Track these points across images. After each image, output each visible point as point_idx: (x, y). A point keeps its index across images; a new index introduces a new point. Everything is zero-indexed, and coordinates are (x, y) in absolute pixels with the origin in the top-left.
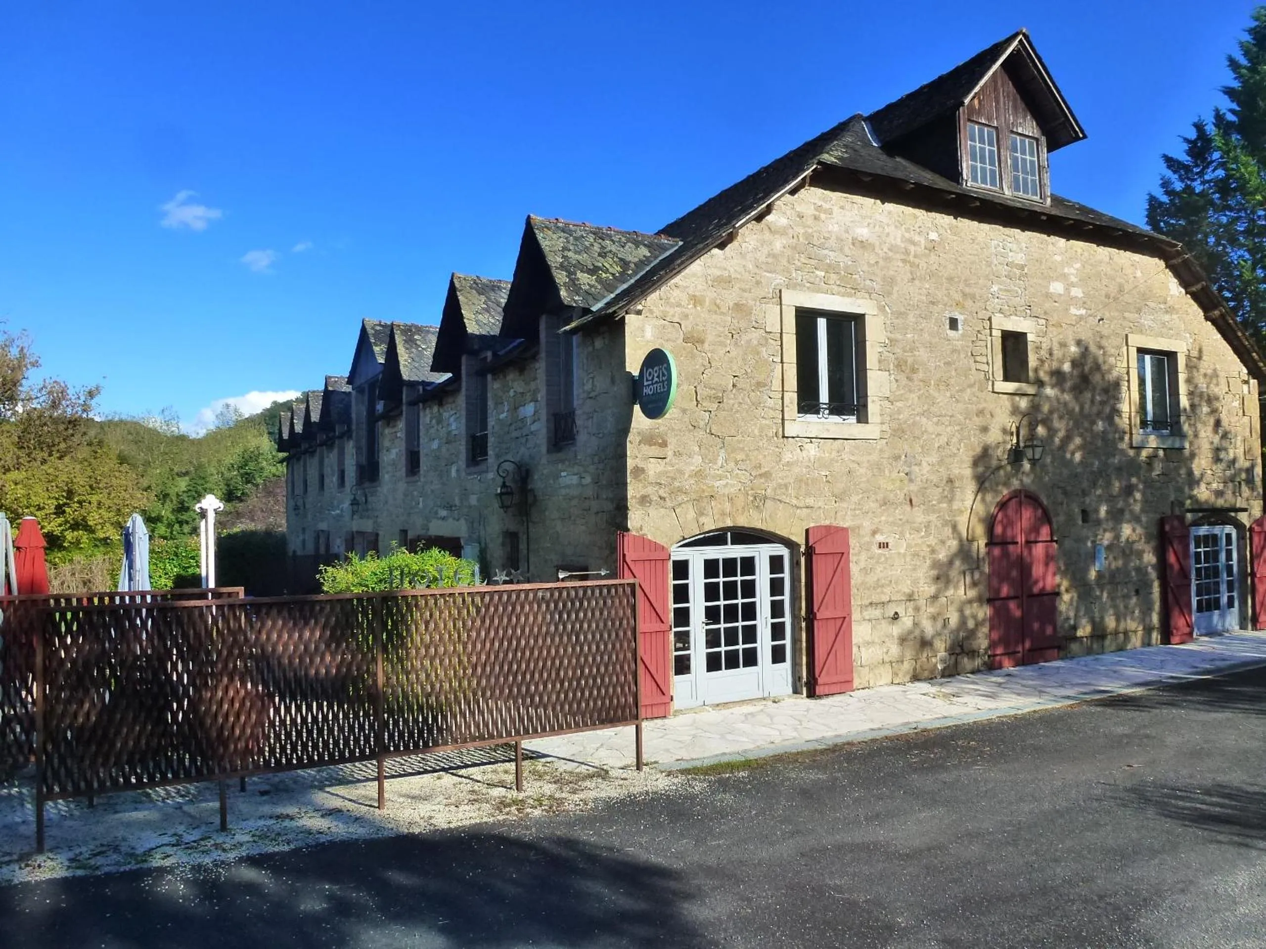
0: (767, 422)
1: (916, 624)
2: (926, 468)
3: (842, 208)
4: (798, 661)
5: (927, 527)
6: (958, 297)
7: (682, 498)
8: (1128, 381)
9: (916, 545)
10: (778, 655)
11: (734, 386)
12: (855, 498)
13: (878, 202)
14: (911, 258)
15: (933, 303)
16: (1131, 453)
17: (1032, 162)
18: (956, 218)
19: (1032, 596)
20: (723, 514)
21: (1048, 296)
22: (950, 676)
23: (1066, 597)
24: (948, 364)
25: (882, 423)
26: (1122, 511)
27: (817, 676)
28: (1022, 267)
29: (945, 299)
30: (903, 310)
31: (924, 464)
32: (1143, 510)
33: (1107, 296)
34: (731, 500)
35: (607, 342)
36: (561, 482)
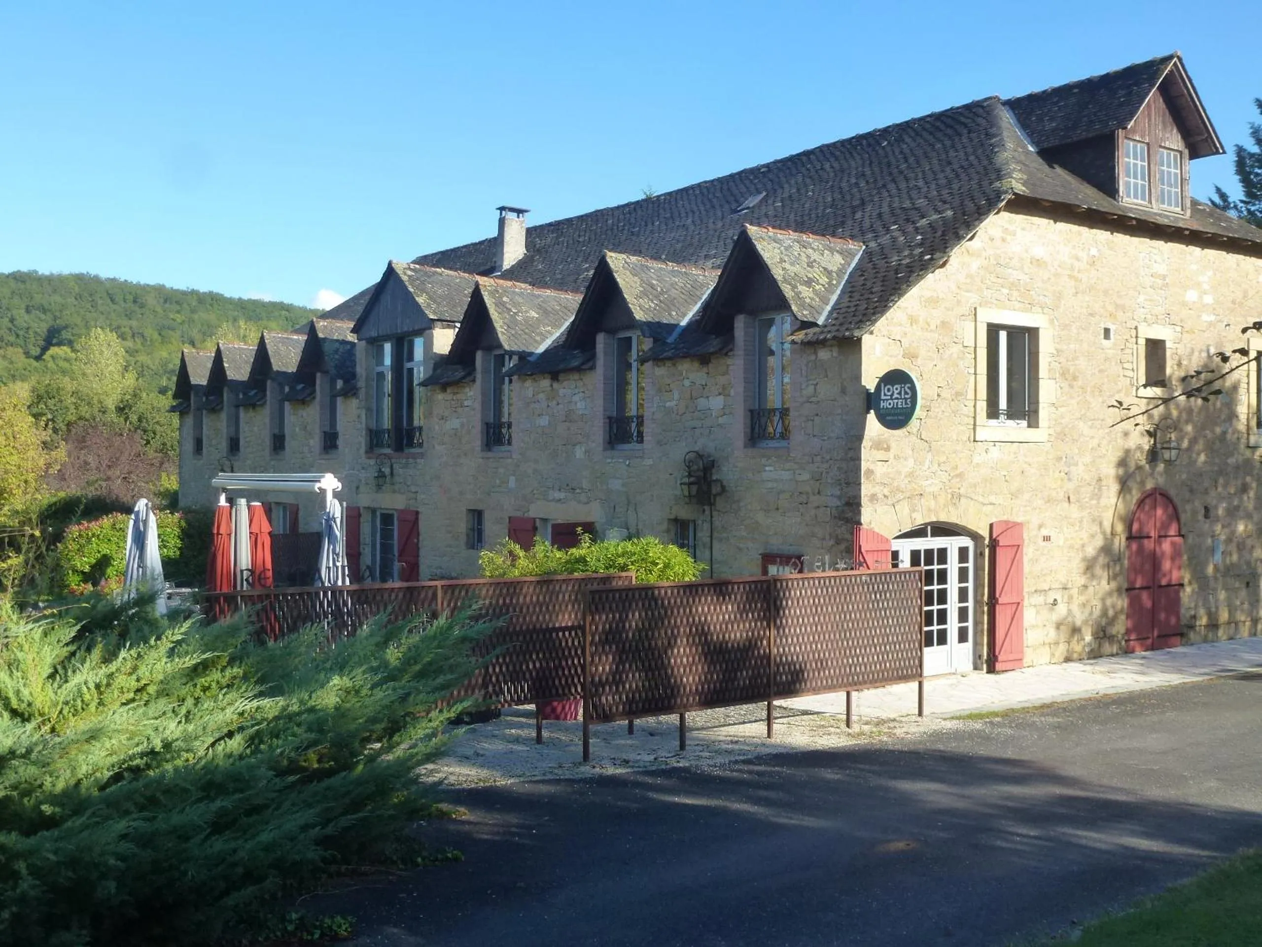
0: (962, 428)
1: (1069, 611)
2: (1081, 468)
3: (1023, 229)
4: (979, 641)
5: (1081, 522)
6: (1111, 308)
7: (900, 496)
8: (1248, 383)
9: (1072, 538)
10: (963, 636)
11: (939, 395)
12: (1026, 496)
13: (1052, 222)
14: (1076, 274)
15: (1091, 315)
16: (1248, 453)
17: (1176, 174)
18: (1112, 234)
19: (1161, 586)
20: (930, 510)
21: (1184, 304)
22: (1095, 658)
23: (1188, 589)
24: (1101, 371)
25: (1049, 428)
26: (1237, 508)
27: (997, 653)
28: (1164, 277)
29: (1102, 310)
30: (1067, 322)
31: (1080, 464)
32: (1255, 508)
33: (1234, 302)
34: (935, 497)
35: (835, 354)
36: (765, 475)
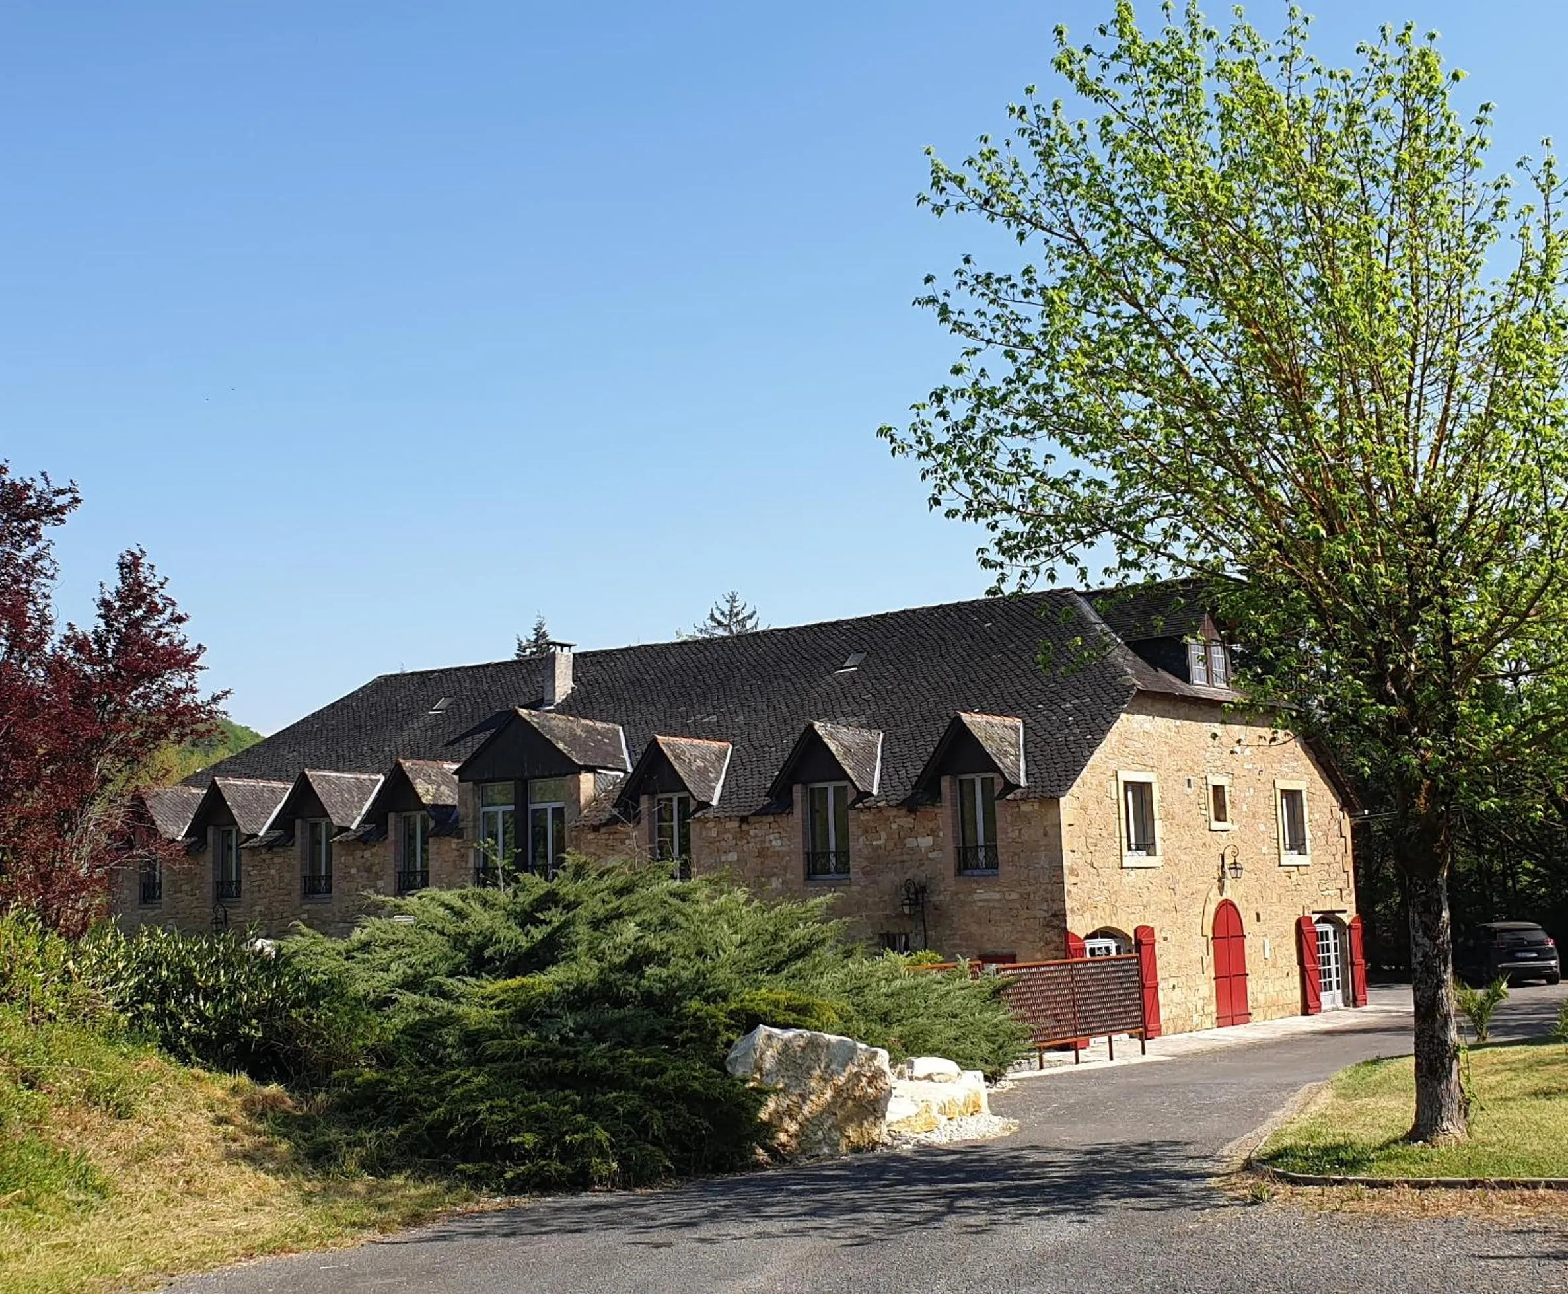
0: (1115, 858)
2: (1181, 885)
3: (1138, 711)
5: (1184, 926)
6: (1190, 764)
7: (1085, 908)
8: (1277, 815)
9: (1179, 938)
11: (1100, 835)
12: (1152, 907)
15: (1179, 770)
16: (1280, 870)
17: (1221, 659)
18: (1187, 709)
19: (1235, 975)
20: (1101, 919)
21: (1233, 757)
23: (1251, 977)
24: (1188, 812)
25: (1161, 855)
26: (1277, 914)
28: (1220, 738)
29: (1185, 766)
30: (1167, 777)
32: (1288, 913)
35: (1037, 809)
36: (976, 897)
